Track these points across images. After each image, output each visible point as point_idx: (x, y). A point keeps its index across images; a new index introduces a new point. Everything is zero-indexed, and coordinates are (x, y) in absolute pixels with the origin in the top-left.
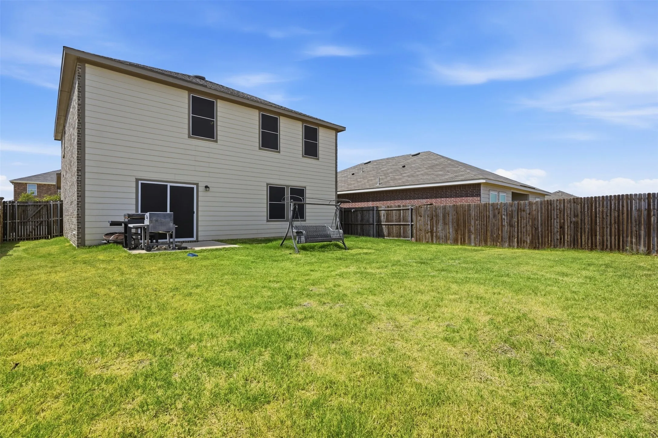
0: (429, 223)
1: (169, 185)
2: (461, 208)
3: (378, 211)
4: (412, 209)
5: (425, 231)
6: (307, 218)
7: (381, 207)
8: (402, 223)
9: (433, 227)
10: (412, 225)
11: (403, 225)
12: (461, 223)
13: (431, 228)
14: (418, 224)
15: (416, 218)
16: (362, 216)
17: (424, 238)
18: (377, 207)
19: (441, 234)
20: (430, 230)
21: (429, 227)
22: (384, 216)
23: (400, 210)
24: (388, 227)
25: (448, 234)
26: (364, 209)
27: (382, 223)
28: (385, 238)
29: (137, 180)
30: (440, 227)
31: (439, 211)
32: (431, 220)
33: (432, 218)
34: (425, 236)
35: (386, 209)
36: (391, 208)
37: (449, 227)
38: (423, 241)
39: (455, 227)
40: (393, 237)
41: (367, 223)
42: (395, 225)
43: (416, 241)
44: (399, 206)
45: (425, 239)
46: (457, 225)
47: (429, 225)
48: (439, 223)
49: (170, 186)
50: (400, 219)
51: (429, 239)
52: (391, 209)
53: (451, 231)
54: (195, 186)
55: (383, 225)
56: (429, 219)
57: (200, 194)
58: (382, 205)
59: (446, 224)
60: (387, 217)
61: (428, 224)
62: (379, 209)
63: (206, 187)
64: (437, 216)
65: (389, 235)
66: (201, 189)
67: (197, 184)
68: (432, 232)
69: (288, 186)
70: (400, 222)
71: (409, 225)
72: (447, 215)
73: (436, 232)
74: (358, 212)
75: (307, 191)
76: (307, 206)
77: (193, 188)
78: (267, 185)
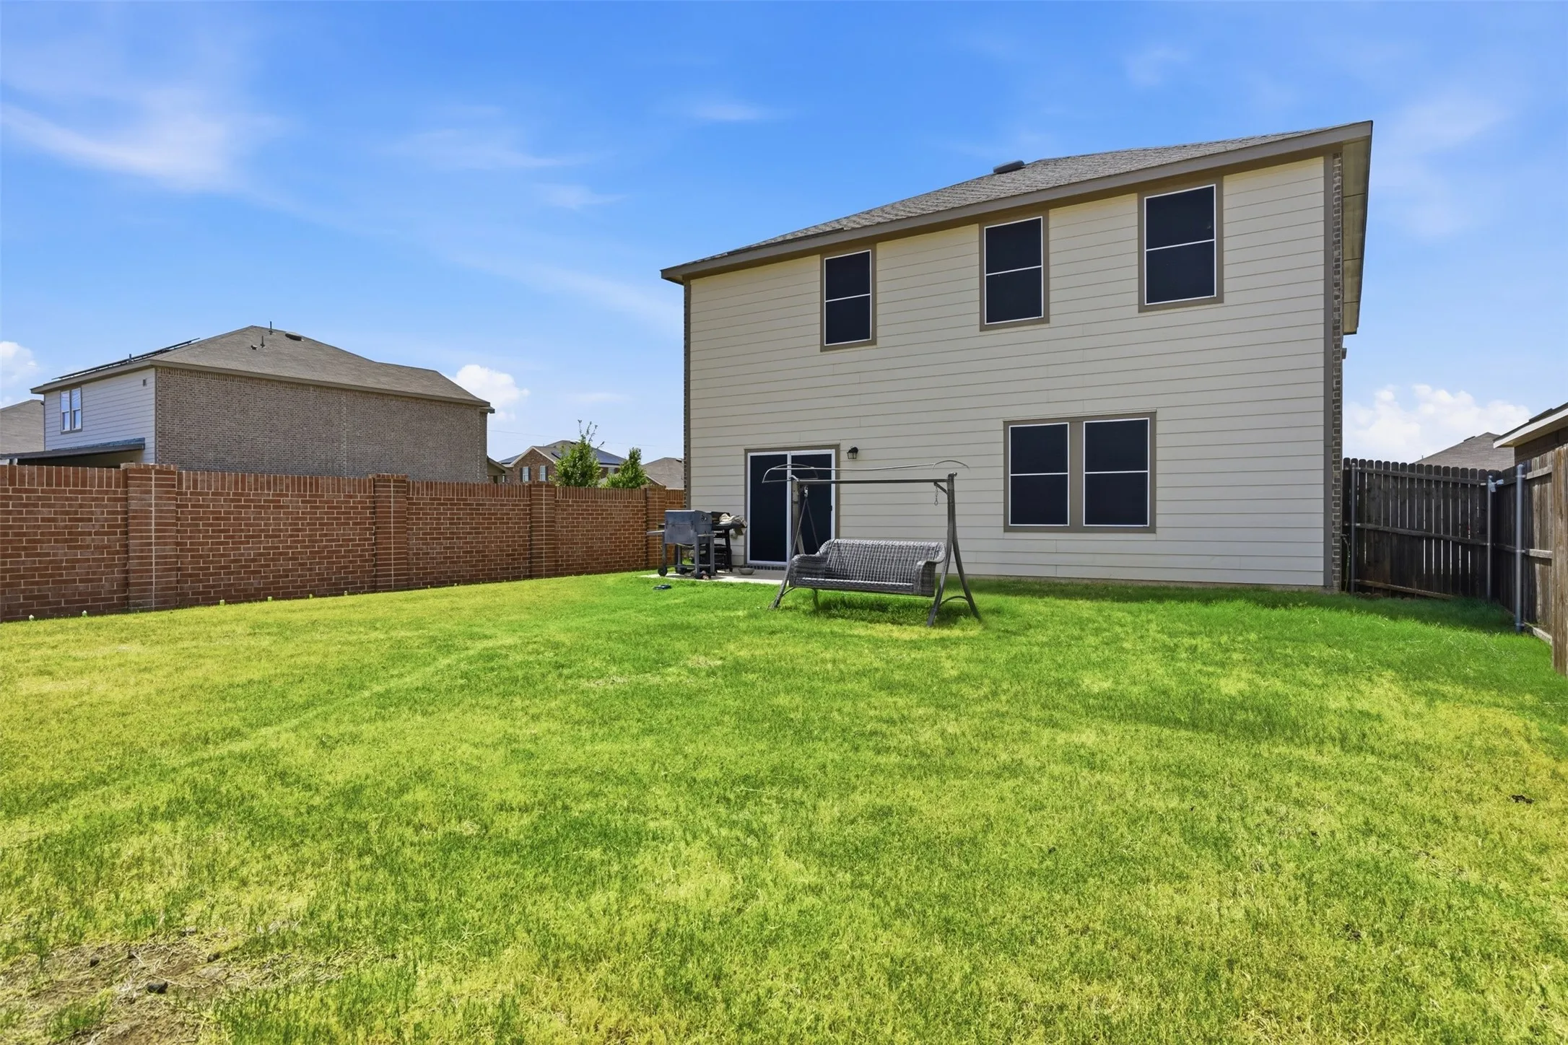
1: (790, 454)
6: (1160, 521)
29: (747, 451)
49: (792, 457)
54: (832, 452)
57: (842, 467)
63: (854, 450)
66: (844, 456)
67: (837, 447)
69: (1076, 420)
75: (1160, 427)
76: (1160, 481)
77: (830, 456)
78: (1006, 423)
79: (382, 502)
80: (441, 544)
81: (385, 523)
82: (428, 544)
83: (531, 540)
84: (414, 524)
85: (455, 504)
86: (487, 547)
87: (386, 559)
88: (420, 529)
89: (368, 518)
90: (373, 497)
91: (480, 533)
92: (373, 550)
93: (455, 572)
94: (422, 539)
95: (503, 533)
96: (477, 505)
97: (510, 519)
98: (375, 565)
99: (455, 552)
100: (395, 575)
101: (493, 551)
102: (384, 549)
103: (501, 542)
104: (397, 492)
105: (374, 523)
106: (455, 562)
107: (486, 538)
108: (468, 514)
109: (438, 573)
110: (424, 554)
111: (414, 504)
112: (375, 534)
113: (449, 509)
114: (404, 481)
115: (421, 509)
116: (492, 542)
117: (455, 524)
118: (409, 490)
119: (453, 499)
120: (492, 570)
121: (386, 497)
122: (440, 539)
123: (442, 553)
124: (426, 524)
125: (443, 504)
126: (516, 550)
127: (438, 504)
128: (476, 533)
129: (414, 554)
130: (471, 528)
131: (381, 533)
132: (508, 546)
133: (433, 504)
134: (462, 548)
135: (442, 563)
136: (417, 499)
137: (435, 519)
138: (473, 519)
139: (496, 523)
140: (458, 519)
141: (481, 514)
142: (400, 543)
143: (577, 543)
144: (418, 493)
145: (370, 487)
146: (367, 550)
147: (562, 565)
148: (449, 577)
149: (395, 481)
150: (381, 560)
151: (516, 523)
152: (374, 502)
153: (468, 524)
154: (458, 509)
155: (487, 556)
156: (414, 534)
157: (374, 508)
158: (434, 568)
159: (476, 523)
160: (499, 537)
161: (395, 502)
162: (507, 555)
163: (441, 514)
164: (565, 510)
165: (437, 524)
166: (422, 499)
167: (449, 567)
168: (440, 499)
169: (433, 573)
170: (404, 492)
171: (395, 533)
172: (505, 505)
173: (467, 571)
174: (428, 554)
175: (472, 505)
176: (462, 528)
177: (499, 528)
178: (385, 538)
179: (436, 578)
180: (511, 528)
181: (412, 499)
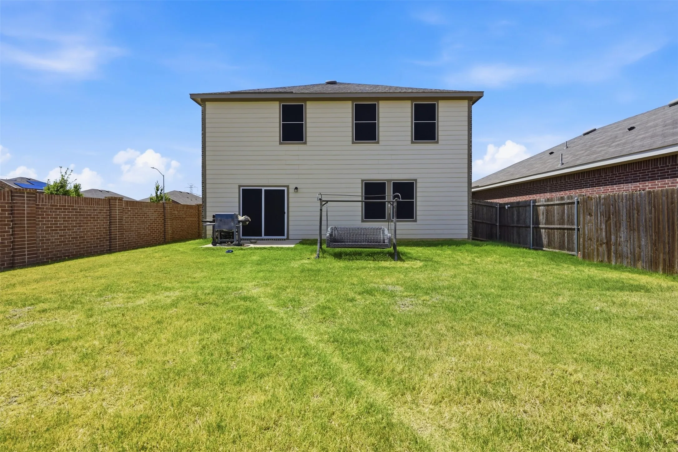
0: (603, 226)
1: (263, 189)
2: (664, 198)
3: (535, 207)
4: (578, 202)
5: (597, 241)
6: (418, 218)
7: (539, 201)
8: (566, 226)
9: (611, 235)
10: (578, 230)
11: (568, 229)
12: (664, 229)
13: (606, 237)
14: (586, 228)
15: (584, 218)
16: (518, 216)
17: (595, 253)
18: (535, 201)
19: (626, 249)
20: (605, 241)
21: (604, 234)
22: (543, 214)
23: (564, 204)
24: (548, 233)
25: (637, 249)
26: (520, 205)
27: (541, 226)
28: (544, 249)
29: (240, 186)
30: (623, 234)
31: (621, 204)
32: (606, 222)
33: (609, 217)
34: (598, 250)
35: (545, 203)
36: (552, 201)
37: (639, 235)
38: (593, 259)
39: (651, 236)
40: (555, 248)
41: (524, 226)
42: (557, 229)
43: (584, 257)
44: (562, 198)
45: (598, 255)
46: (655, 232)
47: (604, 230)
48: (620, 227)
49: (265, 190)
50: (564, 220)
51: (604, 256)
52: (552, 203)
53: (643, 243)
54: (286, 189)
55: (543, 228)
56: (604, 219)
57: (290, 195)
58: (541, 198)
59: (634, 230)
60: (547, 215)
61: (601, 229)
62: (536, 204)
63: (296, 188)
64: (617, 213)
65: (549, 245)
66: (292, 190)
67: (288, 187)
68: (608, 243)
69: (389, 181)
70: (563, 224)
71: (574, 229)
72: (635, 212)
73: (616, 244)
74: (514, 209)
75: (418, 185)
76: (418, 203)
77: (284, 190)
78: (362, 181)
79: (19, 207)
80: (58, 233)
81: (21, 220)
82: (49, 234)
83: (110, 230)
84: (39, 221)
85: (66, 209)
86: (86, 234)
87: (22, 245)
88: (45, 224)
89: (7, 217)
90: (11, 203)
91: (82, 226)
92: (11, 239)
93: (67, 250)
94: (45, 231)
95: (95, 226)
96: (80, 209)
97: (99, 218)
98: (12, 249)
99: (67, 238)
100: (28, 255)
101: (89, 237)
102: (20, 238)
103: (93, 231)
104: (30, 200)
105: (12, 221)
106: (67, 244)
107: (85, 229)
108: (74, 215)
109: (56, 251)
110: (46, 240)
111: (40, 208)
112: (12, 228)
113: (62, 212)
114: (34, 194)
115: (45, 212)
116: (89, 231)
117: (67, 221)
118: (36, 200)
119: (65, 206)
120: (89, 247)
121: (22, 203)
122: (57, 230)
123: (58, 239)
124: (49, 221)
125: (59, 209)
126: (102, 236)
127: (56, 209)
128: (79, 226)
129: (40, 240)
130: (76, 224)
131: (17, 227)
132: (97, 233)
133: (53, 209)
134: (71, 235)
135: (58, 245)
136: (42, 205)
137: (54, 218)
138: (77, 218)
139: (91, 220)
140: (68, 218)
141: (82, 215)
142: (31, 233)
143: (133, 231)
144: (43, 202)
145: (8, 196)
146: (6, 239)
147: (126, 243)
148: (63, 253)
149: (28, 193)
150: (18, 245)
151: (102, 220)
152: (12, 207)
153: (74, 221)
154: (68, 212)
155: (86, 240)
156: (40, 228)
157: (12, 210)
158: (54, 249)
159: (80, 221)
160: (92, 228)
161: (28, 207)
162: (97, 239)
163: (58, 215)
164: (127, 213)
165: (55, 221)
166: (45, 205)
167: (63, 248)
168: (57, 206)
169: (53, 252)
170: (34, 200)
171: (28, 227)
172: (96, 210)
173: (74, 249)
174: (49, 240)
175: (77, 209)
176: (71, 224)
177: (92, 223)
178: (21, 231)
179: (55, 255)
180: (99, 223)
181: (39, 205)
